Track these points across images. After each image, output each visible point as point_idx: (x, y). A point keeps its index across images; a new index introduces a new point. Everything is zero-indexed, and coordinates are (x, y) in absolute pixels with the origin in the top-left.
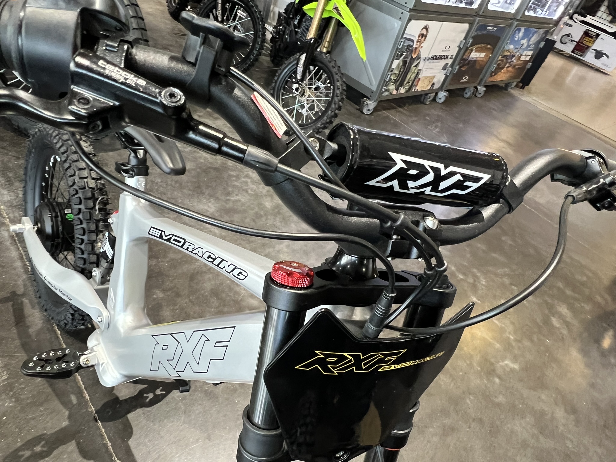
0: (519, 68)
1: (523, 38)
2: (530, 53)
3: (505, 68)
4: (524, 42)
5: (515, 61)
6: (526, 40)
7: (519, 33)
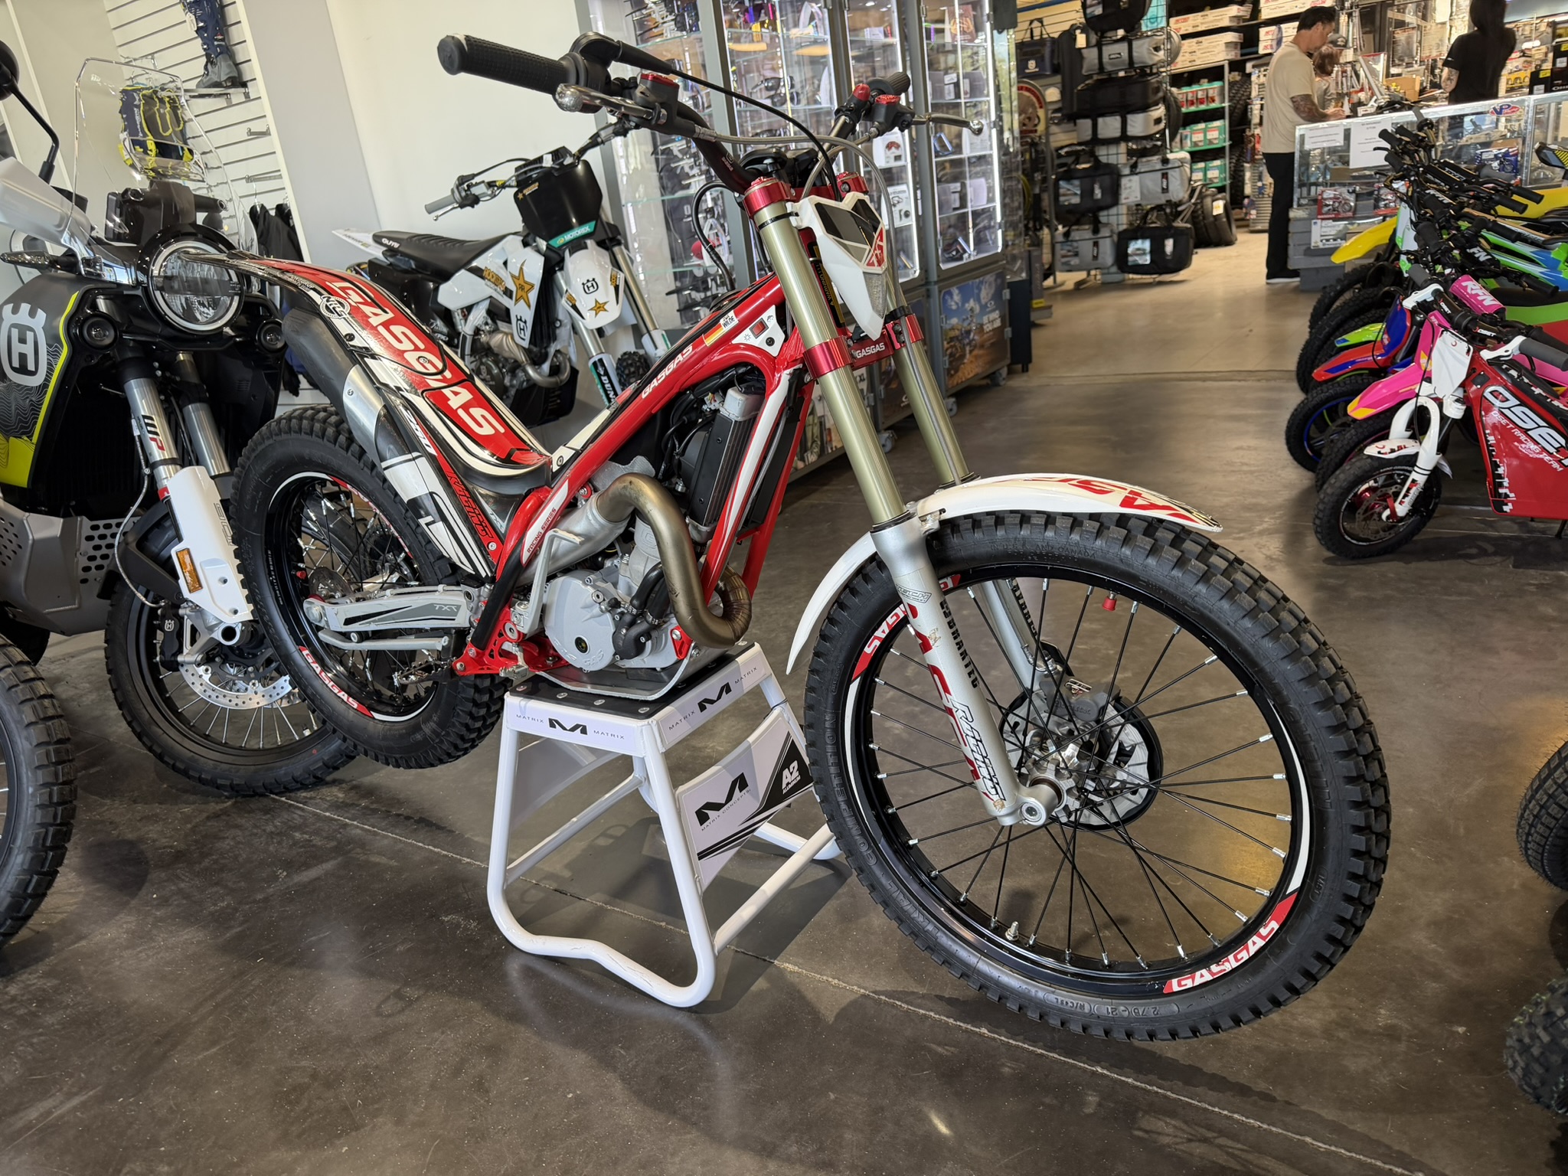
0: (992, 344)
1: (965, 300)
2: (996, 315)
3: (968, 356)
4: (972, 303)
5: (976, 337)
6: (972, 301)
7: (952, 298)
